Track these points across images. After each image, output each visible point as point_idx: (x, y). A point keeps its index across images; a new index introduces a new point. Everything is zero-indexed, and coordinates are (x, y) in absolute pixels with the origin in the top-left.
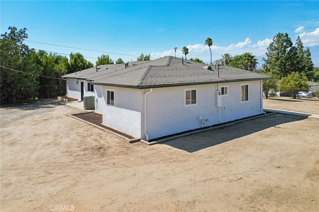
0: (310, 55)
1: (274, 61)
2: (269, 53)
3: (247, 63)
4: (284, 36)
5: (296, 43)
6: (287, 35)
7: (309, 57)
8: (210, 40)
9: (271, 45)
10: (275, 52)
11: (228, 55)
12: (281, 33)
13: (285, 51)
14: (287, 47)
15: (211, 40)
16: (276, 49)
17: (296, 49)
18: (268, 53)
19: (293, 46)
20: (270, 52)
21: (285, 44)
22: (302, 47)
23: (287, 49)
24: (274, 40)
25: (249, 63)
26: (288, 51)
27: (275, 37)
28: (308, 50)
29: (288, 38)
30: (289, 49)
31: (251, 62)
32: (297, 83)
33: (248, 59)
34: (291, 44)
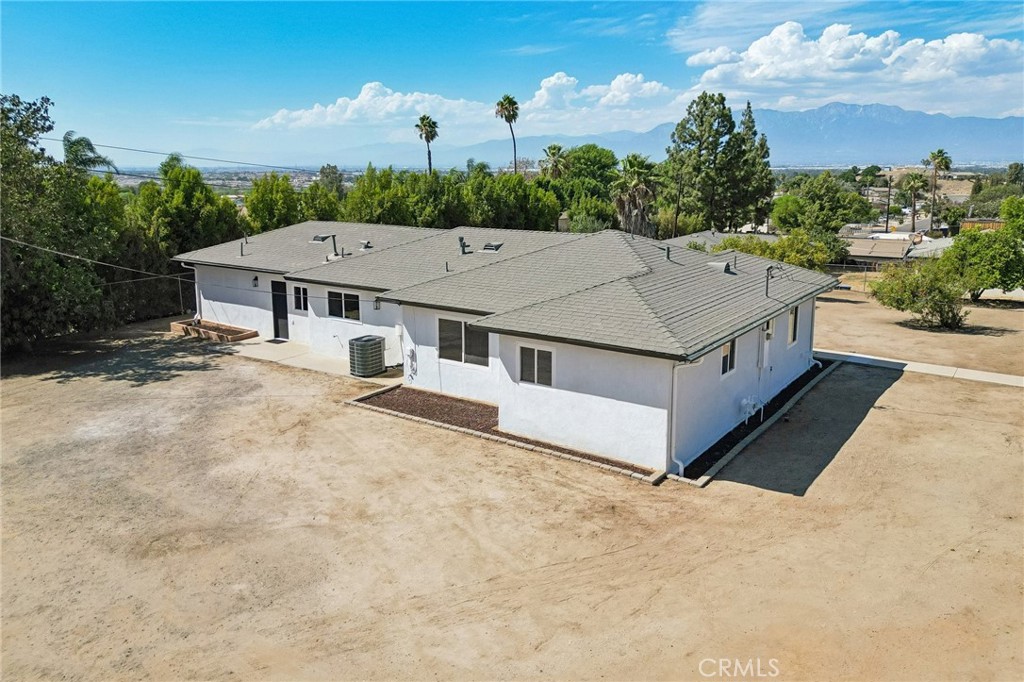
0: (767, 153)
1: (689, 173)
2: (675, 149)
3: (637, 184)
4: (715, 103)
5: (742, 123)
6: (722, 99)
7: (766, 160)
8: (512, 103)
10: (690, 146)
11: (560, 149)
12: (709, 93)
13: (716, 144)
14: (722, 135)
15: (515, 103)
16: (693, 138)
17: (743, 141)
18: (672, 149)
19: (736, 131)
20: (679, 146)
21: (716, 125)
22: (754, 133)
23: (721, 140)
24: (689, 113)
25: (642, 186)
26: (725, 144)
27: (692, 104)
28: (765, 142)
29: (724, 108)
30: (726, 138)
31: (647, 183)
33: (639, 174)
34: (733, 125)
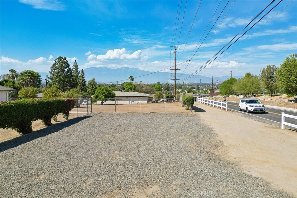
0: (84, 75)
1: (55, 78)
3: (28, 79)
4: (63, 60)
5: (74, 65)
6: (65, 58)
7: (83, 76)
9: (54, 65)
10: (56, 71)
13: (64, 71)
14: (66, 68)
16: (57, 68)
17: (72, 70)
18: (51, 71)
19: (70, 67)
20: (53, 71)
21: (64, 65)
22: (77, 68)
24: (56, 62)
26: (66, 71)
27: (57, 59)
28: (83, 71)
29: (66, 61)
30: (67, 69)
31: (31, 78)
32: (54, 94)
33: (29, 76)
34: (68, 66)
